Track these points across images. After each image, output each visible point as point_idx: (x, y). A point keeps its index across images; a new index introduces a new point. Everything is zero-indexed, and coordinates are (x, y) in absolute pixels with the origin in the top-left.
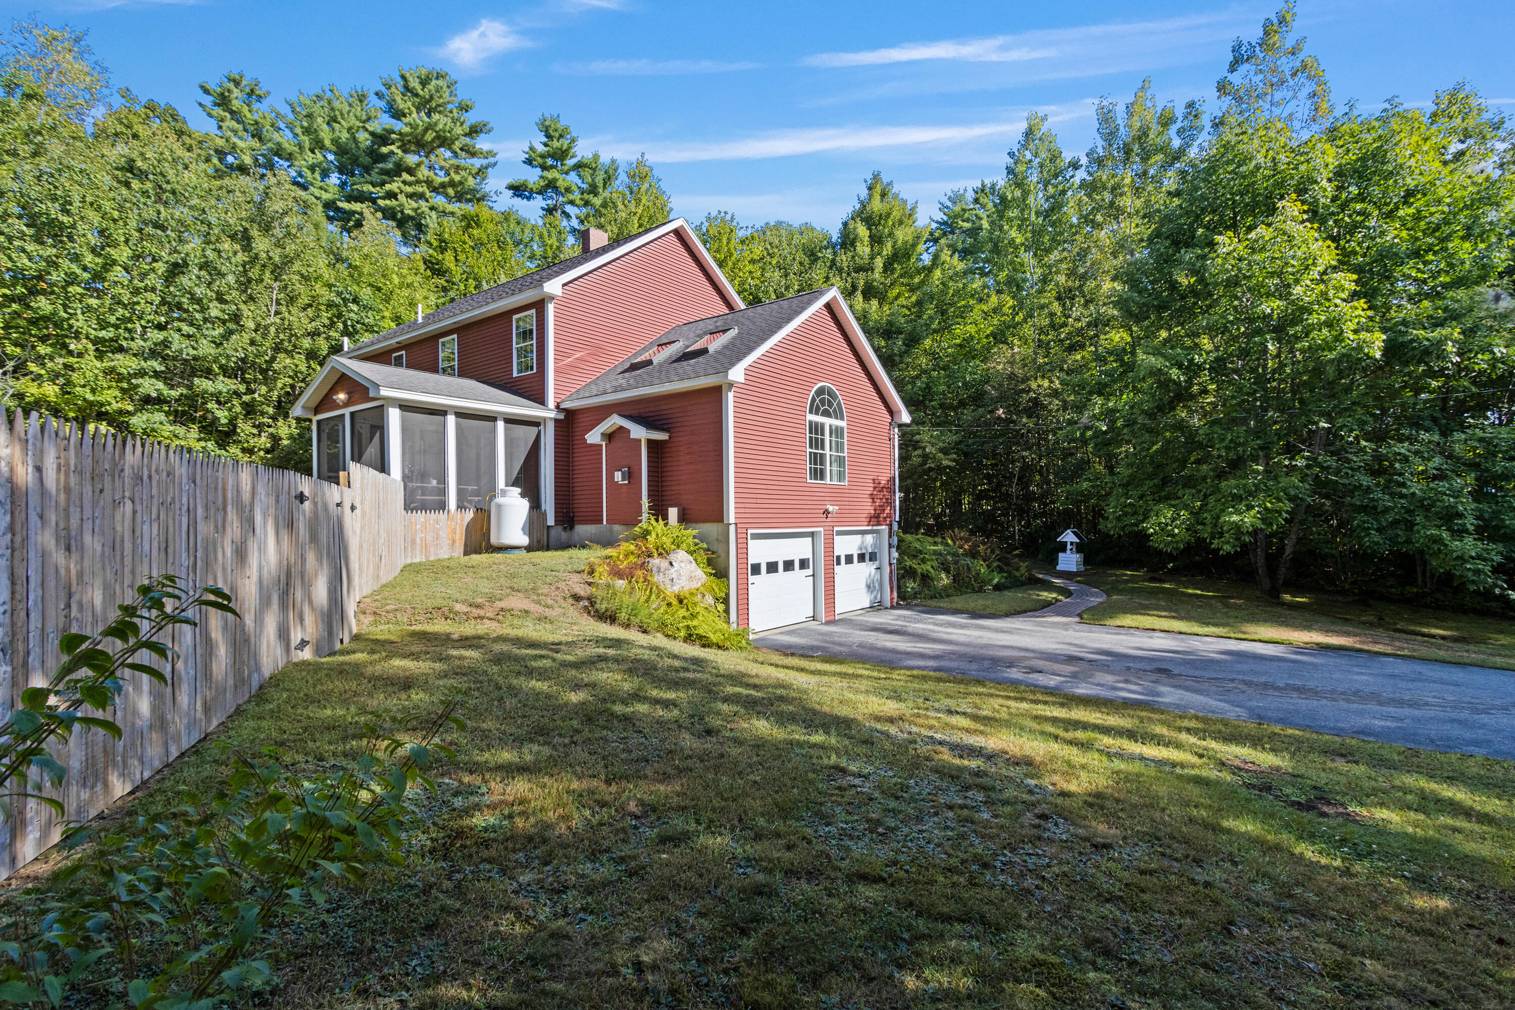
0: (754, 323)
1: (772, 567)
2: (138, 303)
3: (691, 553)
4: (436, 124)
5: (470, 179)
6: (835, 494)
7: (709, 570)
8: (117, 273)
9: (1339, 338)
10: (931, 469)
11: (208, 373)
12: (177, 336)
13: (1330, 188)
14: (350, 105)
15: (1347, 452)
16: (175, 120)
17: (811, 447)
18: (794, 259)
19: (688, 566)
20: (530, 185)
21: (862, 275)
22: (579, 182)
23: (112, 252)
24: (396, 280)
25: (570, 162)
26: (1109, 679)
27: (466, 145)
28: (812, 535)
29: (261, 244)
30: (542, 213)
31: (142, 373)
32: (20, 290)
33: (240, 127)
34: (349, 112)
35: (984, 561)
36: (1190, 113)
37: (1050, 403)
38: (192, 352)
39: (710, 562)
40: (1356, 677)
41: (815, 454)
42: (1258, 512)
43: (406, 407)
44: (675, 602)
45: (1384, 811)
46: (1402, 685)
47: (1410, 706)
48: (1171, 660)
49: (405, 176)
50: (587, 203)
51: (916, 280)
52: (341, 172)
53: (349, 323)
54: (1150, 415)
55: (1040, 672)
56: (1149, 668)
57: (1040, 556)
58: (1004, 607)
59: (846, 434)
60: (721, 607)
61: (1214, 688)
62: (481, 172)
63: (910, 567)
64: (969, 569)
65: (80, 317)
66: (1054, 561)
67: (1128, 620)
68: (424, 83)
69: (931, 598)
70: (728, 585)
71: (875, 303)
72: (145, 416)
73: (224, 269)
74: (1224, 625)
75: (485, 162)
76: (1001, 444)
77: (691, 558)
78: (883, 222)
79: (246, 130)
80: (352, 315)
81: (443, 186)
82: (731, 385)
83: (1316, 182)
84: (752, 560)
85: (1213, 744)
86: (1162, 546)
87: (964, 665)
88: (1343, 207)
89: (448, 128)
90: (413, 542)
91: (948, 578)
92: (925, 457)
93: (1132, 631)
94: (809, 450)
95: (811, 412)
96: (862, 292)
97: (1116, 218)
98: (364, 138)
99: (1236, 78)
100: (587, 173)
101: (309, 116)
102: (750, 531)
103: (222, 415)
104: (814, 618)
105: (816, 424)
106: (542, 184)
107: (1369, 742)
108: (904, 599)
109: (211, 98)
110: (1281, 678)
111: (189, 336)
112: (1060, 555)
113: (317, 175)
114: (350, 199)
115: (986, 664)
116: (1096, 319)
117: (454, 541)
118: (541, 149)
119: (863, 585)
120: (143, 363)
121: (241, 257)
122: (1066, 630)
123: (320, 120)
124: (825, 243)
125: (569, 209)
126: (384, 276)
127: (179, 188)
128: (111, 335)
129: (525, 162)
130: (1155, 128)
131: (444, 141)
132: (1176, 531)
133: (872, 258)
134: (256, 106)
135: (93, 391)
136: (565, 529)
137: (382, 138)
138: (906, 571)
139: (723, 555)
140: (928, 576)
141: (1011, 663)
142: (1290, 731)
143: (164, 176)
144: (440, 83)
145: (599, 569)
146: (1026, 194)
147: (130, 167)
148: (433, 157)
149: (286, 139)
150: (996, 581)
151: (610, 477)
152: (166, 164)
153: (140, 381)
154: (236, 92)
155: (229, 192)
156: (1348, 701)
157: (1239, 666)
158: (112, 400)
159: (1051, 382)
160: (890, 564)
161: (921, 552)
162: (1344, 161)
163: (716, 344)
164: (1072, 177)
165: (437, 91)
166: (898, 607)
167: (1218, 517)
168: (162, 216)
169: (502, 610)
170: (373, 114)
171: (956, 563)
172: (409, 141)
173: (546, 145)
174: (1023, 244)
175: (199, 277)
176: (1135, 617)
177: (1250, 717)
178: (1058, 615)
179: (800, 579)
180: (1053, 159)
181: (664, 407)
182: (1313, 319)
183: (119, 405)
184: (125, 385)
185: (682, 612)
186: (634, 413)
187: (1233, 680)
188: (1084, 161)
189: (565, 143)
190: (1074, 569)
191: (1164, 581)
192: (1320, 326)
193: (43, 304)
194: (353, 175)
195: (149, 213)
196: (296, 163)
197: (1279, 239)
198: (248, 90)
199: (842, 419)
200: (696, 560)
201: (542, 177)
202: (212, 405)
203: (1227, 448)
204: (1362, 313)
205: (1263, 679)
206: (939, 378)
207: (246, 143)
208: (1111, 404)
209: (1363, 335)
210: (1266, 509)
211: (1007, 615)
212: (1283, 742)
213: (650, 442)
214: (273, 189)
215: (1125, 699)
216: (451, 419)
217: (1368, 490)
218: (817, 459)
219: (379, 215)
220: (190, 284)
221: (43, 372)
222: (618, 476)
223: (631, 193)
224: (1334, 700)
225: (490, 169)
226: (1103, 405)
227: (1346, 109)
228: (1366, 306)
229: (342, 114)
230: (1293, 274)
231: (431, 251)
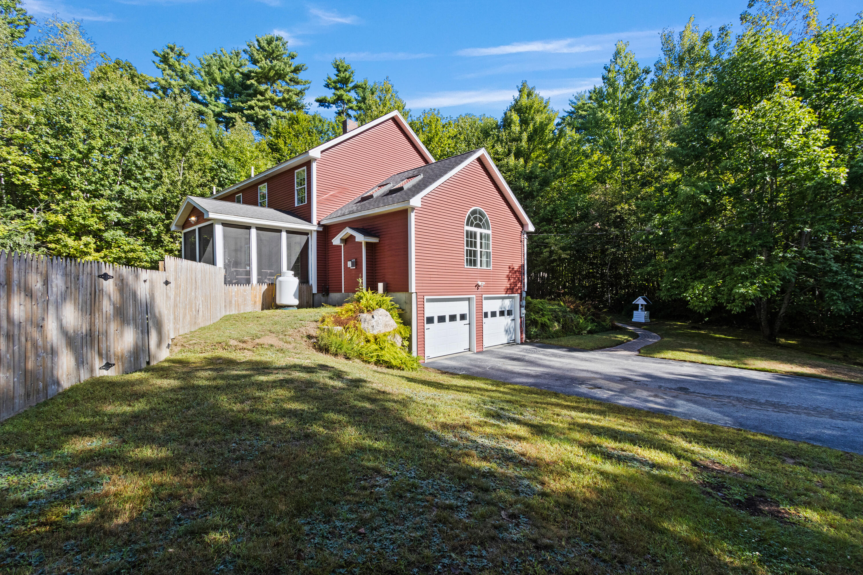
0: (433, 172)
1: (442, 319)
2: (107, 170)
3: (388, 310)
4: (275, 66)
5: (294, 96)
6: (484, 275)
7: (400, 320)
8: (96, 153)
9: (816, 171)
10: (555, 260)
11: (144, 208)
12: (127, 188)
13: (813, 73)
14: (231, 58)
15: (824, 247)
16: (131, 69)
17: (467, 246)
18: (474, 135)
19: (384, 318)
20: (328, 99)
21: (514, 144)
22: (356, 96)
23: (92, 142)
24: (249, 154)
25: (350, 85)
26: (644, 394)
27: (293, 78)
28: (469, 299)
29: (174, 137)
30: (335, 115)
31: (109, 209)
32: (47, 164)
33: (174, 74)
34: (230, 62)
35: (583, 315)
36: (722, 34)
37: (629, 218)
38: (135, 196)
39: (400, 316)
40: (818, 397)
41: (470, 251)
42: (758, 287)
43: (226, 224)
44: (372, 340)
45: (808, 510)
46: (851, 403)
47: (854, 419)
48: (691, 382)
49: (259, 97)
50: (360, 108)
51: (549, 146)
52: (226, 96)
53: (221, 179)
54: (689, 225)
55: (600, 388)
56: (674, 387)
57: (623, 313)
58: (591, 344)
59: (491, 238)
60: (406, 343)
61: (714, 402)
62: (300, 93)
63: (534, 319)
64: (572, 321)
65: (77, 178)
66: (631, 316)
67: (669, 354)
68: (269, 43)
69: (547, 338)
70: (411, 330)
71: (522, 161)
72: (112, 232)
73: (152, 150)
74: (732, 359)
75: (303, 87)
76: (599, 244)
77: (388, 313)
78: (528, 111)
79: (177, 75)
80: (223, 175)
81: (280, 101)
82: (413, 209)
83: (804, 70)
84: (427, 314)
85: (696, 447)
86: (696, 308)
87: (552, 382)
88: (823, 86)
89: (282, 68)
90: (231, 302)
91: (559, 326)
92: (551, 252)
93: (671, 362)
94: (466, 248)
95: (467, 225)
96: (514, 154)
97: (673, 102)
98: (237, 76)
99: (753, 11)
100: (360, 91)
101: (209, 65)
102: (426, 297)
103: (154, 231)
104: (469, 350)
105: (471, 232)
106: (335, 98)
107: (816, 447)
108: (529, 338)
109: (159, 58)
110: (764, 396)
111: (135, 188)
112: (635, 312)
113: (213, 98)
114: (230, 110)
115: (566, 382)
116: (660, 166)
117: (255, 302)
118: (334, 78)
119: (503, 329)
120: (110, 203)
121: (164, 143)
122: (627, 360)
123: (214, 67)
124: (494, 126)
125: (350, 112)
126: (241, 153)
127: (128, 106)
128: (93, 188)
129: (325, 86)
130: (699, 43)
131: (280, 76)
132: (706, 299)
133: (521, 133)
134: (182, 62)
135: (84, 219)
136: (323, 295)
137: (247, 76)
138: (532, 321)
139: (408, 311)
140: (545, 325)
141: (582, 381)
142: (759, 437)
143: (121, 100)
144: (278, 43)
145: (327, 320)
146: (615, 90)
147: (104, 96)
148: (275, 85)
149: (197, 80)
150: (589, 329)
151: (345, 264)
152: (122, 93)
153: (109, 213)
154: (172, 54)
155: (160, 108)
156: (808, 414)
157: (736, 387)
158: (93, 222)
159: (630, 205)
160: (521, 317)
161: (542, 310)
162: (824, 55)
163: (407, 185)
164: (645, 79)
165: (276, 47)
166: (526, 343)
167: (732, 290)
168: (119, 121)
169: (258, 344)
170: (243, 63)
171: (564, 317)
172: (261, 77)
173: (337, 76)
174: (614, 122)
175: (139, 155)
176: (674, 352)
177: (734, 424)
178: (625, 350)
179: (460, 325)
180: (633, 68)
181: (376, 223)
182: (798, 160)
183: (97, 226)
184: (101, 215)
185: (375, 347)
186: (360, 226)
187: (729, 397)
188: (653, 69)
189: (347, 74)
190: (643, 320)
191: (701, 329)
192: (803, 164)
193: (58, 172)
194: (233, 97)
195: (113, 121)
196: (202, 92)
197: (775, 109)
198: (178, 53)
199: (488, 228)
200: (391, 315)
201: (334, 94)
202: (149, 226)
203: (738, 246)
204: (832, 155)
205: (751, 397)
206: (561, 205)
207: (176, 82)
208: (665, 218)
209: (834, 170)
210: (764, 284)
211: (592, 349)
212: (750, 445)
213: (367, 244)
214: (181, 105)
215: (650, 408)
216: (253, 231)
217: (836, 273)
218: (471, 254)
219: (244, 119)
220: (134, 159)
221: (59, 209)
222: (349, 264)
223: (381, 100)
224: (798, 413)
225: (306, 91)
226: (660, 219)
227: (829, 22)
228: (834, 151)
229: (226, 64)
230: (785, 131)
231: (272, 138)
